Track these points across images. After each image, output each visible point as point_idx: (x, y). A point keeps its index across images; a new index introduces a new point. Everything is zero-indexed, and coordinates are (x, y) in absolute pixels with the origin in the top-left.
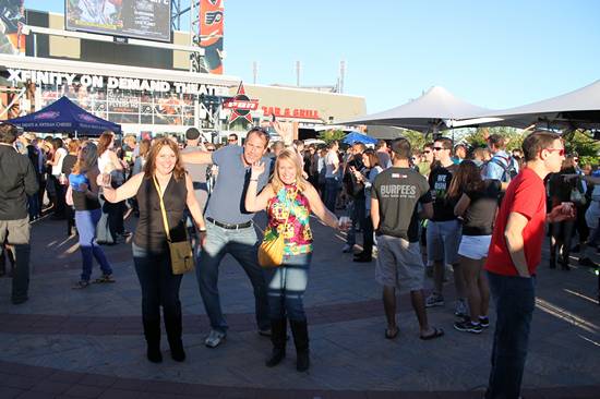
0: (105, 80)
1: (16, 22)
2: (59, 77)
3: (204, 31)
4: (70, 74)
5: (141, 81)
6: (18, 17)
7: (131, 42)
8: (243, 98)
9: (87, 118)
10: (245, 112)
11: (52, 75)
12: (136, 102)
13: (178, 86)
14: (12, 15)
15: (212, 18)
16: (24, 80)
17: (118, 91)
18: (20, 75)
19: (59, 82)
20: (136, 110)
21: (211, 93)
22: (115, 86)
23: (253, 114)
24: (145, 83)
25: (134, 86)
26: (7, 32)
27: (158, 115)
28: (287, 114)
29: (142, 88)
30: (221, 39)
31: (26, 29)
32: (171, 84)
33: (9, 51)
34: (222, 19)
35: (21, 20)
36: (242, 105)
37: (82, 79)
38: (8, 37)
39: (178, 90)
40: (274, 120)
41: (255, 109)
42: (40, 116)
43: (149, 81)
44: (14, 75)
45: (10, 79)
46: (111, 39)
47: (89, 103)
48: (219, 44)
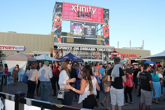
0: (80, 48)
1: (59, 35)
2: (69, 47)
3: (104, 34)
4: (71, 47)
5: (88, 48)
6: (60, 34)
7: (86, 38)
8: (115, 52)
9: (75, 58)
10: (116, 55)
11: (67, 47)
12: (87, 53)
13: (98, 49)
14: (59, 34)
15: (106, 31)
16: (61, 49)
17: (83, 51)
18: (60, 48)
19: (69, 49)
20: (87, 56)
21: (106, 51)
22: (82, 50)
23: (118, 56)
24: (89, 48)
27: (93, 57)
28: (127, 56)
29: (89, 50)
30: (109, 36)
31: (61, 37)
32: (96, 49)
33: (58, 42)
34: (109, 31)
35: (61, 35)
36: (115, 54)
37: (74, 48)
39: (98, 50)
40: (124, 57)
41: (118, 54)
42: (64, 58)
43: (90, 48)
44: (59, 48)
45: (58, 48)
46: (81, 38)
47: (75, 54)
48: (108, 38)
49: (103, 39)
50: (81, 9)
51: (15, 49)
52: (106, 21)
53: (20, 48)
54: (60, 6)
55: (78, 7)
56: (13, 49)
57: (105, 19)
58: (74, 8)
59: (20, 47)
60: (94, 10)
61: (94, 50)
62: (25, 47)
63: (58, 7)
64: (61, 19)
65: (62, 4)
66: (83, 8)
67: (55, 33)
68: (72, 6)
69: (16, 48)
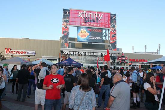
0: (85, 53)
2: (74, 52)
4: (77, 52)
6: (67, 40)
7: (92, 43)
8: (123, 57)
12: (93, 58)
13: (103, 54)
15: (113, 36)
16: (67, 53)
18: (66, 52)
19: (74, 54)
20: (93, 60)
21: (112, 56)
22: (87, 54)
23: (126, 61)
24: (95, 53)
25: (92, 54)
27: (99, 61)
29: (94, 55)
30: (116, 41)
31: (68, 42)
33: (65, 47)
34: (116, 36)
35: (68, 40)
36: (123, 58)
37: (80, 53)
38: (65, 44)
40: (132, 63)
43: (96, 53)
44: (65, 53)
45: (64, 53)
47: (82, 59)
49: (110, 43)
50: (88, 14)
51: (26, 54)
52: (113, 26)
53: (31, 53)
54: (67, 13)
55: (84, 13)
58: (80, 14)
59: (31, 52)
61: (100, 55)
62: (35, 52)
63: (65, 14)
64: (68, 25)
65: (69, 11)
67: (62, 39)
68: (79, 13)
69: (27, 53)
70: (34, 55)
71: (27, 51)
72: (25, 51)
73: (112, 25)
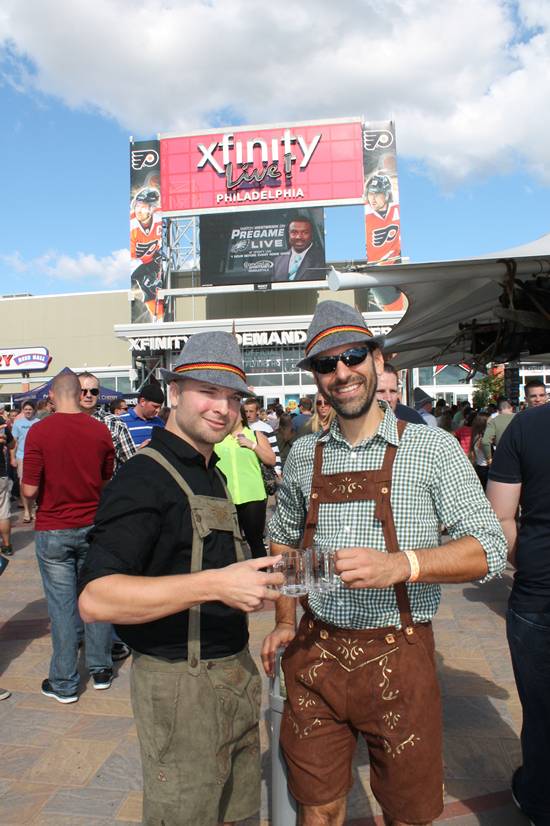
1: (153, 288)
2: (177, 339)
3: (372, 255)
6: (156, 283)
7: (275, 286)
14: (151, 282)
15: (383, 236)
18: (139, 344)
20: (279, 369)
24: (274, 335)
25: (262, 340)
26: (146, 300)
34: (397, 235)
35: (159, 285)
38: (147, 305)
43: (279, 333)
44: (134, 345)
45: (130, 348)
46: (251, 288)
51: (13, 366)
52: (380, 185)
53: (32, 360)
54: (150, 158)
55: (225, 143)
56: (8, 365)
57: (375, 173)
59: (31, 355)
60: (308, 143)
61: (298, 341)
62: (48, 354)
63: (140, 163)
64: (155, 215)
66: (250, 145)
67: (133, 282)
69: (16, 360)
70: (43, 366)
71: (16, 353)
72: (8, 353)
73: (375, 183)
